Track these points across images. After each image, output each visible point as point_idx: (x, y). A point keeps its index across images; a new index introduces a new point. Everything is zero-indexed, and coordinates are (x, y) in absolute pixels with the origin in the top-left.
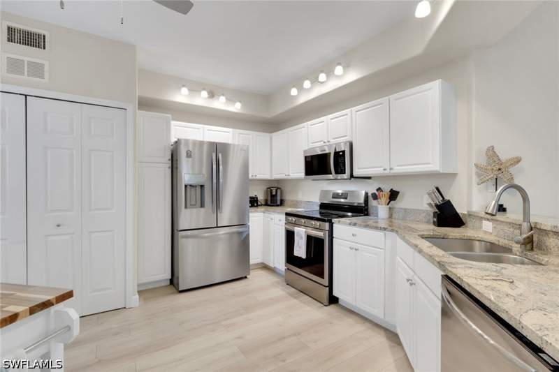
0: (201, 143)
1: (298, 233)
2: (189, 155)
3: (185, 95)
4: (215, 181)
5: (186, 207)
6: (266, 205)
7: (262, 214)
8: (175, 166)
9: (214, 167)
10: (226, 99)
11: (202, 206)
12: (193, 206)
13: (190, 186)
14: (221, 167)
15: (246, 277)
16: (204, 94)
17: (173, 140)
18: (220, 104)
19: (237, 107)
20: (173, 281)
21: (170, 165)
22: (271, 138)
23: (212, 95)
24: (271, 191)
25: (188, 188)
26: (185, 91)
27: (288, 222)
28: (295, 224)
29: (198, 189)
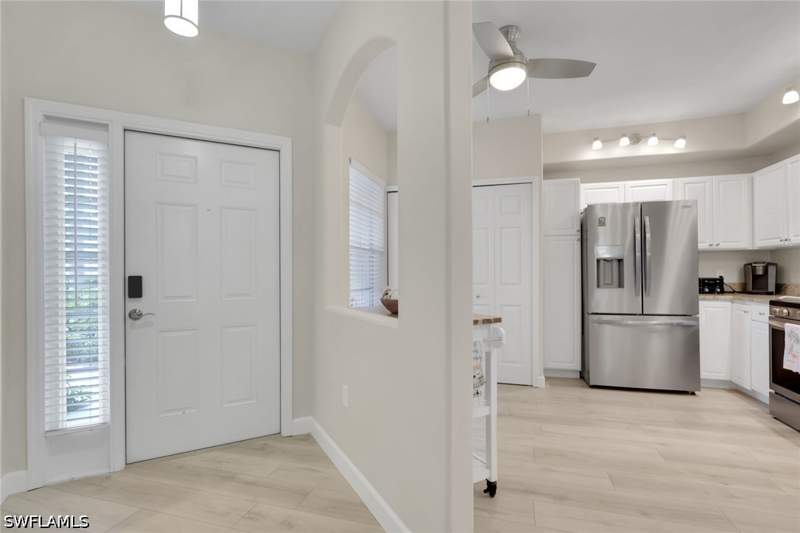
0: (625, 206)
1: (792, 332)
2: (602, 223)
3: (598, 150)
4: (638, 254)
5: (598, 286)
6: (744, 291)
7: (729, 303)
8: (584, 237)
9: (638, 236)
10: (659, 139)
11: (621, 285)
12: (609, 285)
13: (605, 260)
14: (648, 236)
15: (693, 394)
16: (625, 141)
17: (583, 206)
18: (652, 147)
19: (680, 146)
20: (584, 376)
21: (579, 237)
22: (752, 179)
23: (636, 139)
24: (754, 269)
25: (602, 263)
26: (597, 144)
27: (774, 317)
28: (789, 319)
29: (615, 264)
